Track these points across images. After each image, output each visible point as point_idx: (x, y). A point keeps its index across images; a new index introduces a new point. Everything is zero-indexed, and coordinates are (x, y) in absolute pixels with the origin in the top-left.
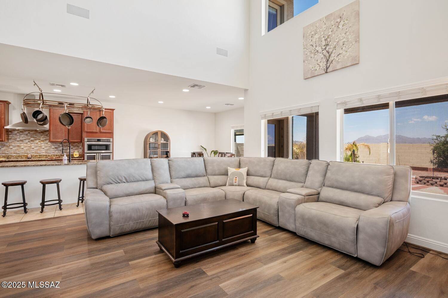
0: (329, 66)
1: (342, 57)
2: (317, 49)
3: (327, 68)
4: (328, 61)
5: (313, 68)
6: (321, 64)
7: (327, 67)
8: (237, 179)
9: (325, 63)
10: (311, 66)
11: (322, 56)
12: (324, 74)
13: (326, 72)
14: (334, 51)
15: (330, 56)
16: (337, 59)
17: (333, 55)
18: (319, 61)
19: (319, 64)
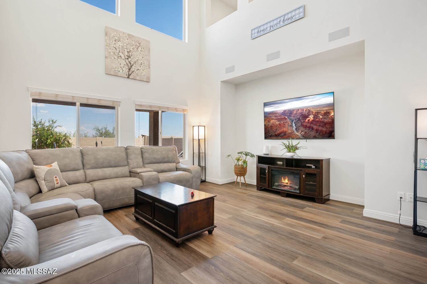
0: (131, 74)
1: (140, 72)
2: (121, 54)
3: (129, 75)
4: (129, 69)
5: (116, 68)
6: (124, 69)
7: (129, 73)
8: (58, 178)
9: (127, 70)
10: (114, 66)
11: (125, 63)
12: (126, 78)
13: (128, 78)
14: (134, 65)
15: (131, 66)
16: (137, 72)
17: (133, 67)
18: (122, 66)
19: (122, 68)
